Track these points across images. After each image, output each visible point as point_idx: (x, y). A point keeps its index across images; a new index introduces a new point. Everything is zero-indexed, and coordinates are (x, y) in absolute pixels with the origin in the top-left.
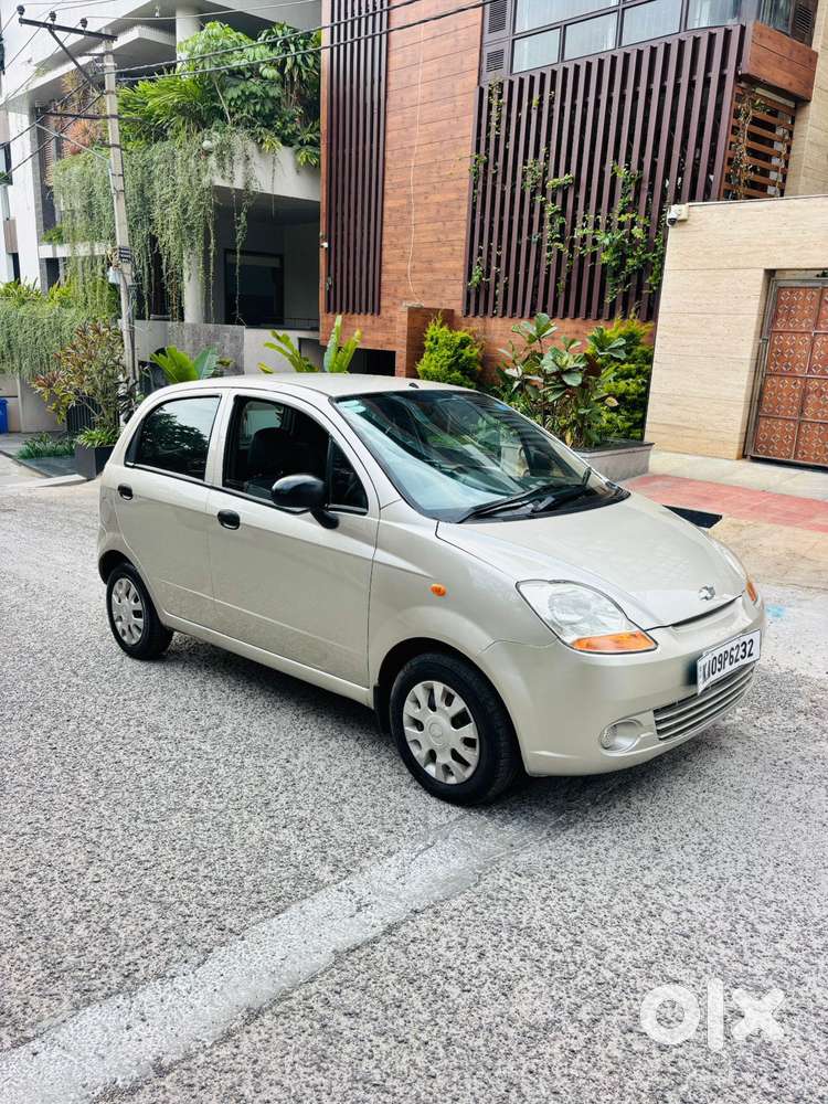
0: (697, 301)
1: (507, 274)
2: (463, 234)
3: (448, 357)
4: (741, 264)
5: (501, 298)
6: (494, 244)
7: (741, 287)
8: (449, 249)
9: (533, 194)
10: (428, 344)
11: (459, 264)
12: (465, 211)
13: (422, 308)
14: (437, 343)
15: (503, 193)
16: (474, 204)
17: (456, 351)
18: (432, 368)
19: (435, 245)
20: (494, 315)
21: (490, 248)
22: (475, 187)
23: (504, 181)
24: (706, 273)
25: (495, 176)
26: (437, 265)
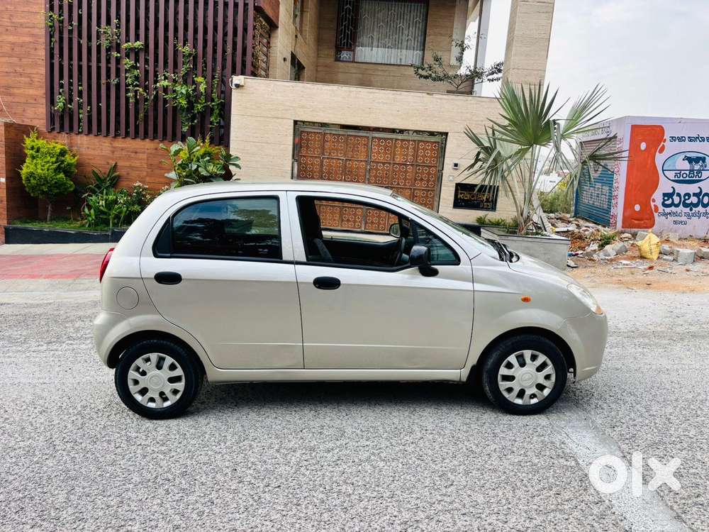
0: (255, 135)
1: (90, 103)
2: (42, 70)
3: (53, 163)
4: (280, 116)
5: (85, 121)
6: (75, 80)
7: (280, 128)
8: (27, 80)
9: (108, 50)
10: (29, 152)
11: (40, 92)
12: (42, 53)
13: (14, 124)
14: (38, 151)
15: (80, 46)
16: (52, 49)
17: (57, 159)
18: (39, 171)
19: (12, 74)
20: (79, 133)
21: (71, 84)
22: (51, 36)
23: (80, 36)
24: (259, 119)
25: (70, 32)
26: (16, 91)
